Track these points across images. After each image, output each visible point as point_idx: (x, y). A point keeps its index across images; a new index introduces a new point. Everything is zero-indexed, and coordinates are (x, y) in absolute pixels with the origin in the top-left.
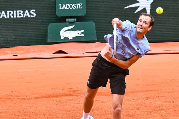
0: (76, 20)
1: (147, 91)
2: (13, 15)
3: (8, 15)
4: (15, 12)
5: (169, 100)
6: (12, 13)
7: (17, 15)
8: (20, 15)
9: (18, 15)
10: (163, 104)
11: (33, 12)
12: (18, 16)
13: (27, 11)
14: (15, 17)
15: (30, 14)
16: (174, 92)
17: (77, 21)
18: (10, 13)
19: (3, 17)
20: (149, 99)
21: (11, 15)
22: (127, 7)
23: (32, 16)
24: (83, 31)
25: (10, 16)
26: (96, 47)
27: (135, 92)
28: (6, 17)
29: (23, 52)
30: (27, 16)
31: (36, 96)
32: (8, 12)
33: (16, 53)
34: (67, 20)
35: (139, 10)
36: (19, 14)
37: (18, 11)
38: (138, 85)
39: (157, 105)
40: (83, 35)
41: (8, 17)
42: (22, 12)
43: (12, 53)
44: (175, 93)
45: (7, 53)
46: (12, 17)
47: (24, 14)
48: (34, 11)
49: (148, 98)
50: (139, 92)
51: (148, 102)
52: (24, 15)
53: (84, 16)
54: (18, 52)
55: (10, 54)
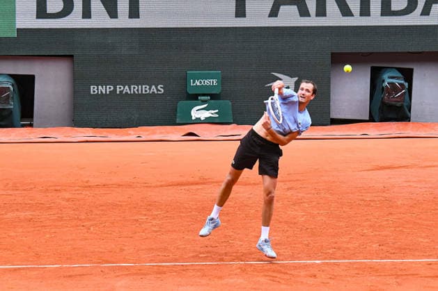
0: (209, 98)
1: (289, 181)
2: (138, 90)
3: (132, 90)
4: (140, 86)
5: (313, 191)
6: (137, 88)
7: (142, 91)
8: (146, 91)
10: (306, 196)
12: (144, 92)
13: (153, 87)
14: (140, 92)
15: (158, 90)
17: (211, 99)
18: (134, 88)
19: (126, 93)
20: (291, 190)
21: (135, 90)
22: (269, 85)
23: (159, 92)
24: (217, 111)
26: (232, 129)
28: (129, 92)
29: (147, 133)
30: (153, 92)
31: (163, 183)
32: (132, 86)
33: (139, 134)
34: (199, 98)
36: (145, 89)
37: (144, 86)
39: (299, 197)
40: (217, 116)
41: (132, 92)
42: (148, 87)
43: (135, 134)
44: (320, 184)
45: (130, 134)
46: (136, 92)
47: (150, 89)
48: (162, 86)
49: (288, 189)
51: (289, 193)
52: (150, 91)
53: (220, 94)
54: (141, 133)
55: (133, 135)
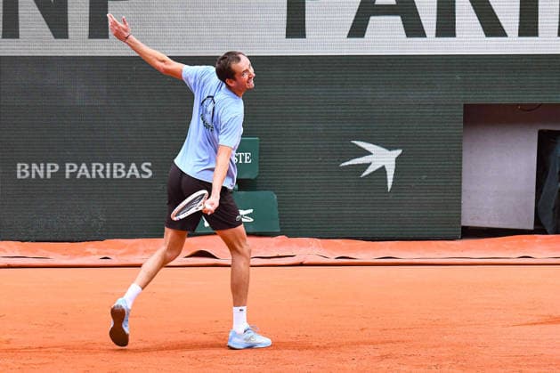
1: (383, 343)
2: (104, 172)
4: (108, 165)
5: (429, 363)
6: (102, 167)
7: (112, 173)
8: (119, 173)
9: (115, 171)
11: (147, 166)
14: (108, 175)
16: (439, 346)
17: (239, 189)
18: (98, 168)
20: (387, 360)
21: (99, 171)
22: (347, 163)
23: (144, 176)
24: (250, 211)
25: (97, 173)
26: (278, 245)
27: (357, 344)
28: (88, 176)
29: (121, 251)
31: (147, 345)
33: (107, 254)
35: (372, 170)
36: (117, 170)
38: (362, 329)
40: (252, 220)
41: (94, 175)
43: (98, 253)
44: (441, 349)
45: (89, 253)
46: (101, 175)
47: (127, 170)
48: (149, 164)
49: (384, 357)
50: (365, 343)
51: (383, 365)
52: (127, 173)
53: (256, 179)
54: (110, 251)
55: (94, 255)
